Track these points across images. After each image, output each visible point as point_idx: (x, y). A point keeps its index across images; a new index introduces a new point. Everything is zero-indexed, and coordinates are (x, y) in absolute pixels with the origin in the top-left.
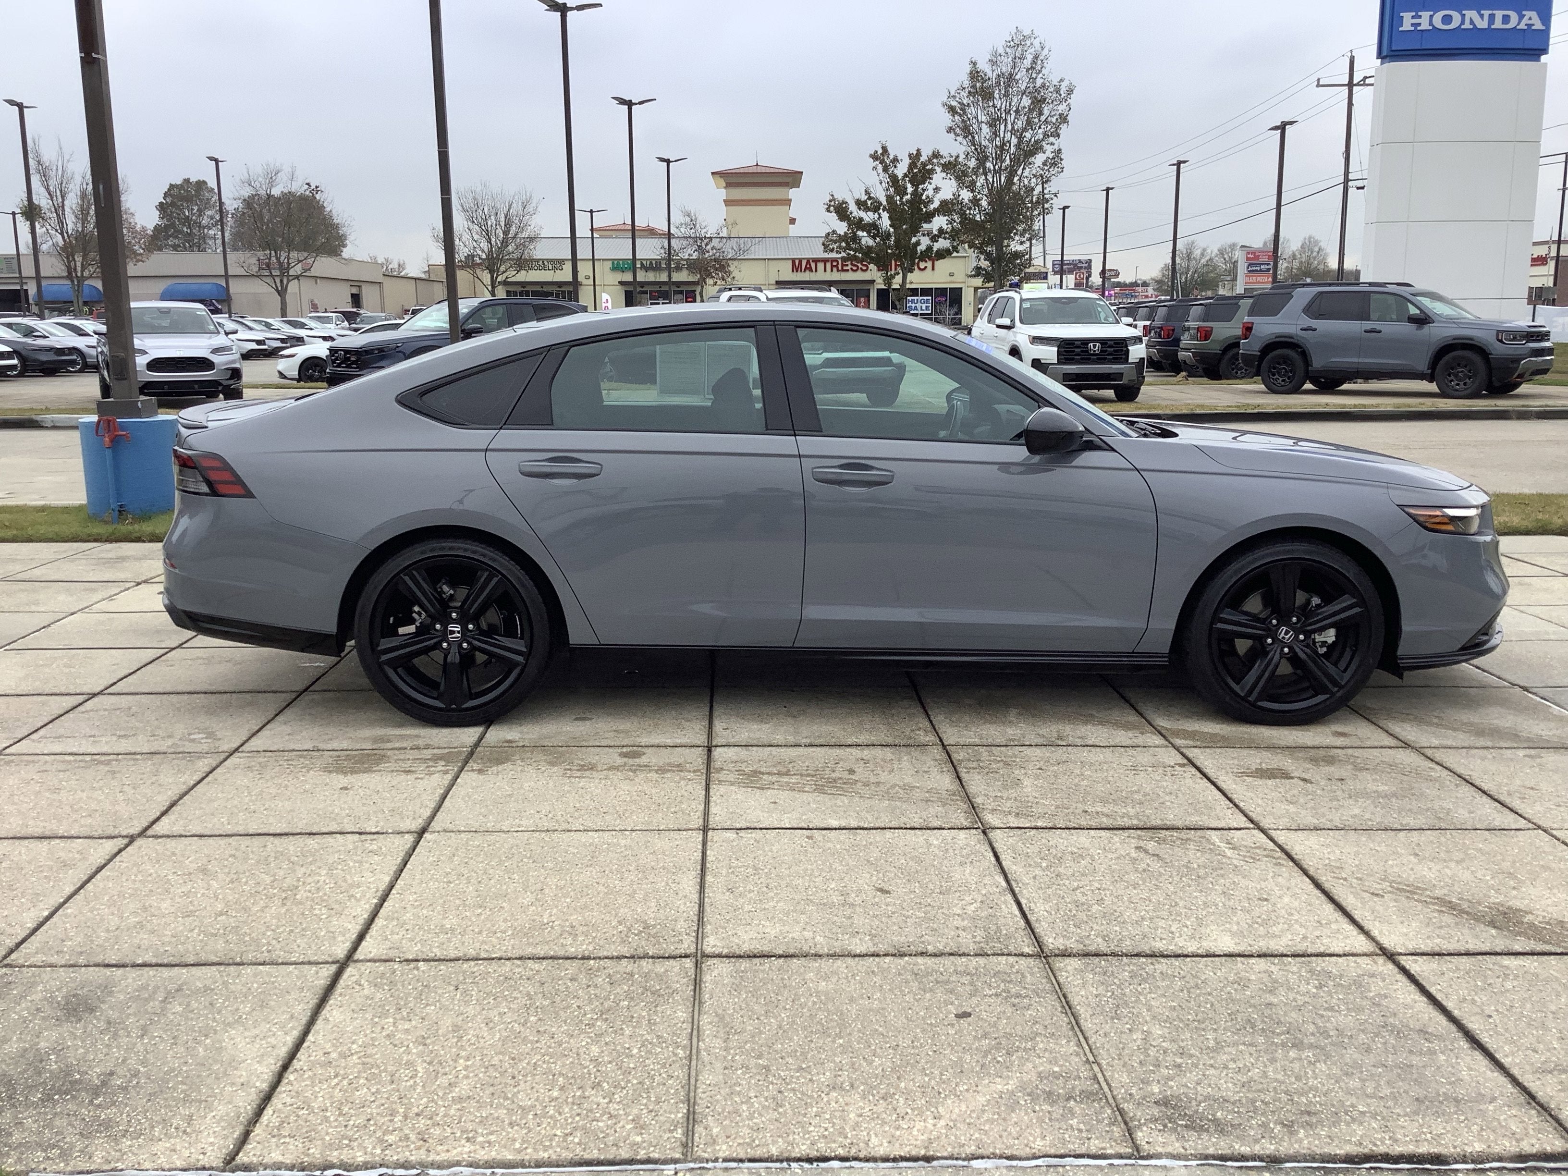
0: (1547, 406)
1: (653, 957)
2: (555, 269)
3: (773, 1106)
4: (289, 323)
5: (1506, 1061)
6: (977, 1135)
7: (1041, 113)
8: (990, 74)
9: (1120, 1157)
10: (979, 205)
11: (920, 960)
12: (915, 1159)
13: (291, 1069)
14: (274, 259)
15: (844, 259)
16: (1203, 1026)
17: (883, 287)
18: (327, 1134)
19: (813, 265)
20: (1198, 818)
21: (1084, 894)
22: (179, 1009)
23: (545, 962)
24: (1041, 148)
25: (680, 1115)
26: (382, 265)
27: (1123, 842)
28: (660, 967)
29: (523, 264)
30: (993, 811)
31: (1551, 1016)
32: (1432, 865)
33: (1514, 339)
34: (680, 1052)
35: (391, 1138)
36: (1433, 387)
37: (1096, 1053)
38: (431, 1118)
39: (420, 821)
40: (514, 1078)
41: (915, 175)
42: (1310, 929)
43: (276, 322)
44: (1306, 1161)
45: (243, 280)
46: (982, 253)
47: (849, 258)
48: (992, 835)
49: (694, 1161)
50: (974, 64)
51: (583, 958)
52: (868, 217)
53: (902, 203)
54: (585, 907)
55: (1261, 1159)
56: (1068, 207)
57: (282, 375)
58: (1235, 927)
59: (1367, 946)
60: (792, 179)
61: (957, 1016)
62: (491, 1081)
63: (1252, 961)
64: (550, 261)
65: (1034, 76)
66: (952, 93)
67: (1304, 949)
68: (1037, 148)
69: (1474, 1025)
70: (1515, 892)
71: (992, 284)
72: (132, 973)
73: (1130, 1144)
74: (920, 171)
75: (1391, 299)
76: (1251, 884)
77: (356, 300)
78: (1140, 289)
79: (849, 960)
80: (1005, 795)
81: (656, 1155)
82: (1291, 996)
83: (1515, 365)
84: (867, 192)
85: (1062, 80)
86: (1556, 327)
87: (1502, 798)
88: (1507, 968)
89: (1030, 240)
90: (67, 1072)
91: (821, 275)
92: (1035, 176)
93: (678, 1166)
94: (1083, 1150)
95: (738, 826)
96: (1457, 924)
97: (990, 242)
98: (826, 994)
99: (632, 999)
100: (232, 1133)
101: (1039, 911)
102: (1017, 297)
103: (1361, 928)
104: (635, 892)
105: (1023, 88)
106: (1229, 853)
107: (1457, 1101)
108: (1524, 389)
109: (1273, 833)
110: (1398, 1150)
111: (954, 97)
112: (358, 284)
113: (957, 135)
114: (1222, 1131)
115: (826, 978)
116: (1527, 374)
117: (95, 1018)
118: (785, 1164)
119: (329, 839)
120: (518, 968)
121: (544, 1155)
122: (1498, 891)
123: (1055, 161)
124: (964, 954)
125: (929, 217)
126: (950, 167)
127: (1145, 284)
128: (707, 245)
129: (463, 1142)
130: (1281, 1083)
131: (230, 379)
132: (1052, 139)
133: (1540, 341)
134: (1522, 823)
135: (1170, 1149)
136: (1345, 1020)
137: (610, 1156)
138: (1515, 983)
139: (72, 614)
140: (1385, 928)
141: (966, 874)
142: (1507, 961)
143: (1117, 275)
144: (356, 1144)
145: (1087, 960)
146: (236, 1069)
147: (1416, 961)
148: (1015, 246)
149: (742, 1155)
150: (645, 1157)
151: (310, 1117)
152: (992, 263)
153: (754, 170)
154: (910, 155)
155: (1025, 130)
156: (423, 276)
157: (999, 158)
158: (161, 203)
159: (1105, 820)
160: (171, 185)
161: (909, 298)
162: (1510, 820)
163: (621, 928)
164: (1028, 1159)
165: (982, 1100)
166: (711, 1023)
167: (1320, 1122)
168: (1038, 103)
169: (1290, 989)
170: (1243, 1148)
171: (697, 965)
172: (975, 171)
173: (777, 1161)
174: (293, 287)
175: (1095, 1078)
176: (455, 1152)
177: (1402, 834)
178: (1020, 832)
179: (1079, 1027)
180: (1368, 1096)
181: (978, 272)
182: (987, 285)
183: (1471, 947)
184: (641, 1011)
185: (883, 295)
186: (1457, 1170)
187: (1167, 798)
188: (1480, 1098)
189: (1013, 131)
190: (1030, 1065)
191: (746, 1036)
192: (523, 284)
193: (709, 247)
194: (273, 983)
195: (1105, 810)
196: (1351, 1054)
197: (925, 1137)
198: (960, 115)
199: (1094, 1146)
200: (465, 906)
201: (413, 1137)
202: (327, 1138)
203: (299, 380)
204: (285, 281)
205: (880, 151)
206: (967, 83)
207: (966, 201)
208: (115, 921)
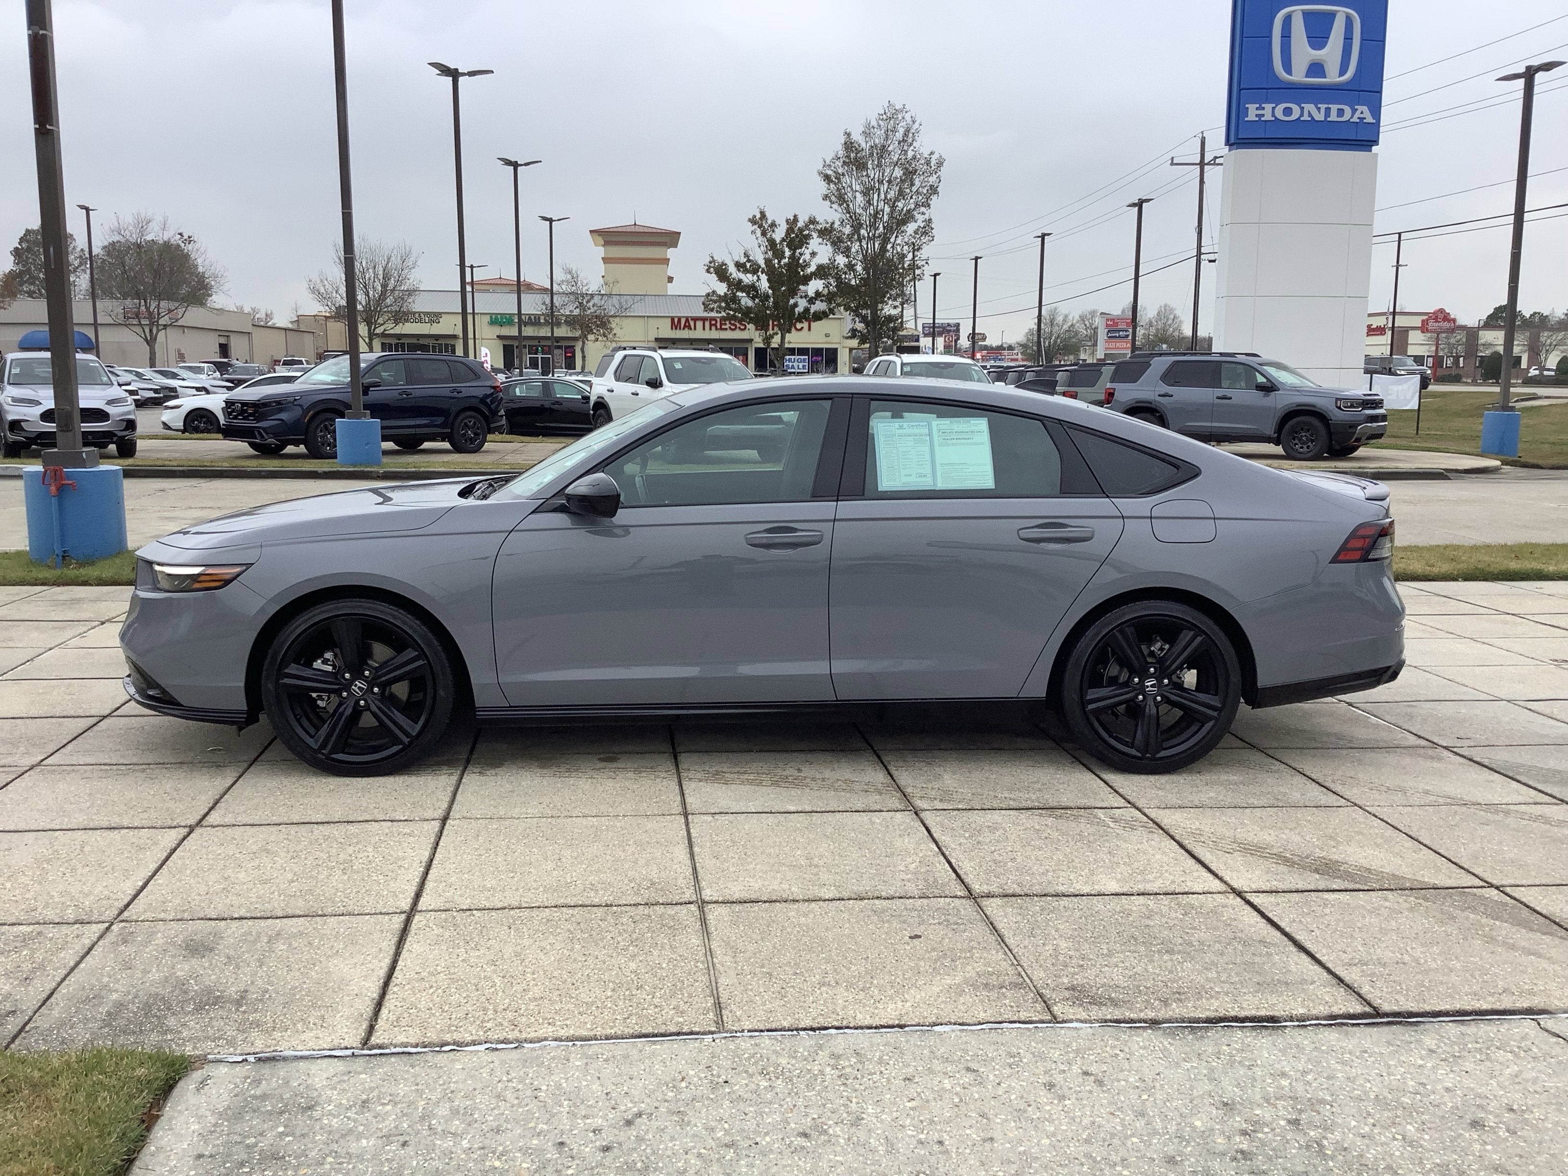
0: (1381, 468)
1: (663, 904)
2: (431, 322)
3: (780, 997)
4: (161, 373)
5: (1323, 959)
6: (936, 1011)
7: (912, 185)
8: (863, 145)
9: (1043, 1022)
10: (854, 271)
11: (877, 902)
12: (892, 1027)
13: (392, 984)
14: (143, 308)
15: (723, 319)
16: (1098, 940)
17: (761, 345)
18: (437, 1024)
19: (692, 323)
20: (1086, 801)
21: (1000, 855)
22: (282, 947)
23: (576, 909)
24: (913, 217)
25: (709, 1004)
26: (249, 314)
27: (1028, 818)
28: (671, 911)
29: (400, 317)
30: (922, 798)
31: (1357, 930)
32: (1271, 832)
33: (1352, 406)
34: (700, 965)
35: (489, 1025)
36: (1279, 450)
37: (1018, 958)
38: (516, 1012)
39: (440, 811)
40: (573, 984)
41: (792, 240)
42: (1177, 876)
43: (147, 372)
44: (1179, 1022)
45: (112, 328)
46: (857, 316)
47: (729, 318)
48: (923, 815)
49: (727, 1032)
50: (848, 135)
51: (607, 906)
52: (748, 279)
53: (780, 266)
54: (599, 871)
55: (1145, 1021)
56: (939, 274)
57: (166, 426)
58: (1119, 876)
59: (1221, 887)
60: (671, 239)
61: (910, 937)
62: (556, 987)
63: (1133, 898)
64: (427, 314)
65: (905, 148)
66: (828, 162)
67: (1173, 889)
68: (909, 217)
69: (1300, 937)
70: (1335, 850)
71: (867, 345)
72: (235, 924)
73: (1049, 1014)
74: (797, 236)
75: (1241, 369)
76: (1130, 846)
77: (224, 350)
78: (1006, 352)
79: (821, 903)
80: (930, 786)
81: (697, 1029)
82: (1164, 920)
83: (1352, 430)
84: (746, 255)
85: (932, 153)
86: (1391, 394)
87: (1327, 784)
88: (1327, 900)
89: (902, 304)
90: (209, 991)
91: (699, 333)
92: (907, 244)
93: (714, 1036)
94: (1015, 1018)
95: (712, 811)
96: (1289, 872)
97: (865, 306)
98: (807, 925)
99: (654, 931)
100: (361, 1025)
101: (966, 867)
102: (898, 361)
103: (1216, 876)
104: (637, 859)
105: (895, 159)
106: (1112, 825)
107: (1287, 984)
108: (1361, 452)
109: (1146, 811)
110: (1243, 1014)
111: (829, 166)
112: (226, 334)
113: (832, 202)
114: (1116, 1005)
115: (806, 915)
116: (1363, 439)
117: (216, 955)
118: (795, 1032)
119: (366, 825)
120: (556, 914)
121: (609, 1031)
122: (1322, 849)
123: (926, 230)
124: (910, 897)
125: (806, 280)
126: (825, 233)
127: (1010, 348)
128: (588, 302)
129: (546, 1025)
130: (1158, 975)
131: (124, 430)
132: (922, 209)
133: (1374, 408)
134: (1342, 802)
135: (1078, 1017)
136: (1203, 935)
137: (662, 1031)
138: (1332, 910)
139: (50, 649)
140: (1235, 875)
141: (908, 843)
142: (1326, 895)
143: (984, 338)
144: (462, 1029)
145: (1006, 899)
146: (347, 985)
147: (1258, 897)
148: (888, 310)
149: (762, 1027)
150: (689, 1031)
151: (419, 1014)
152: (867, 325)
153: (632, 229)
154: (787, 221)
155: (897, 199)
156: (290, 326)
157: (873, 226)
158: (16, 248)
159: (1011, 802)
160: (27, 230)
161: (787, 357)
162: (1332, 799)
163: (632, 885)
164: (975, 1025)
165: (936, 989)
166: (720, 946)
167: (1188, 999)
168: (910, 174)
169: (1163, 916)
170: (1132, 1015)
171: (701, 909)
172: (850, 238)
173: (789, 1030)
174: (161, 336)
175: (1019, 974)
176: (541, 1032)
177: (1248, 810)
178: (945, 812)
179: (1005, 943)
180: (1222, 982)
181: (854, 333)
182: (863, 346)
183: (1300, 886)
184: (662, 939)
185: (760, 354)
186: (1286, 1026)
187: (1061, 786)
188: (1304, 981)
189: (886, 201)
190: (970, 968)
191: (748, 954)
192: (399, 336)
193: (591, 304)
194: (356, 928)
195: (1012, 796)
196: (1209, 957)
197: (897, 1013)
198: (835, 184)
199: (1023, 1016)
200: (499, 872)
201: (505, 1024)
202: (438, 1026)
203: (184, 431)
204: (155, 331)
205: (758, 216)
206: (841, 153)
207: (842, 266)
208: (203, 889)
